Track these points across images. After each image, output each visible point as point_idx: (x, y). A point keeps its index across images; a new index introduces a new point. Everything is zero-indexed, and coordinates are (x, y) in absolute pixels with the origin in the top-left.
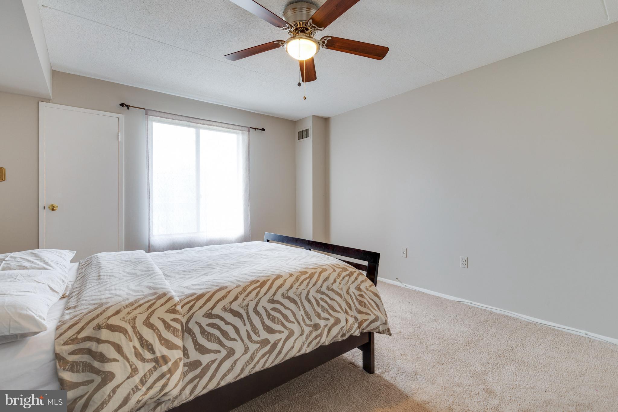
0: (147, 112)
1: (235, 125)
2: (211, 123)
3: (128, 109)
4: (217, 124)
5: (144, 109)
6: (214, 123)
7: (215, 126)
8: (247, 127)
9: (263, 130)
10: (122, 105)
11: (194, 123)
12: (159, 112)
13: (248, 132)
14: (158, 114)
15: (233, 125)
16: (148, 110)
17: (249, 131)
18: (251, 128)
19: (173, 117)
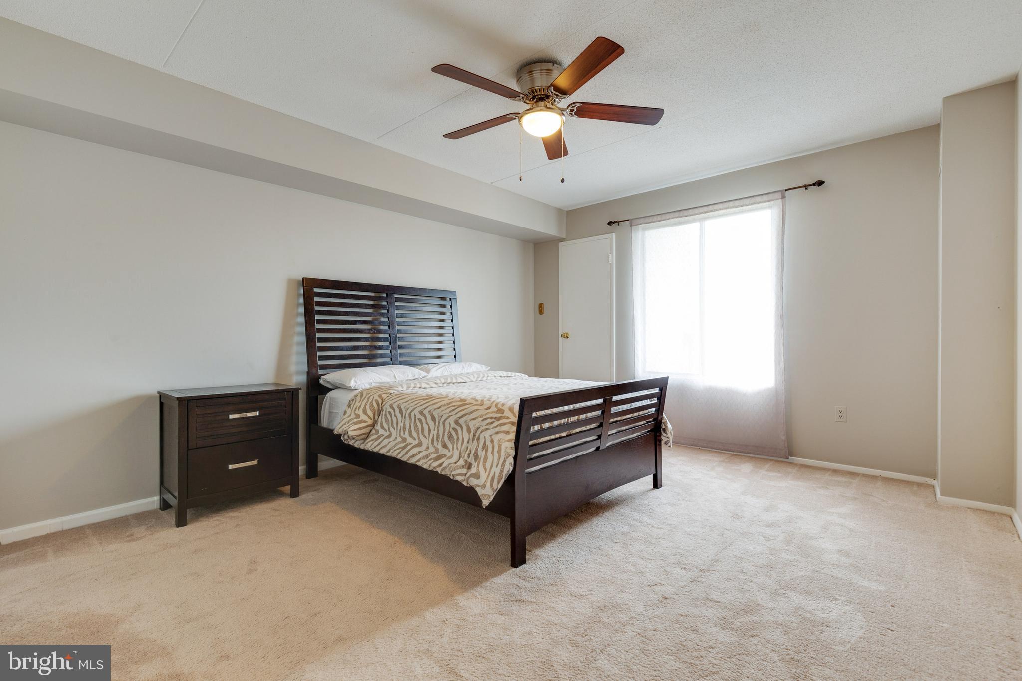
0: (631, 222)
1: (753, 196)
2: (710, 207)
3: (619, 225)
4: (721, 206)
5: (628, 220)
6: (716, 207)
7: (717, 210)
8: (778, 191)
9: (820, 183)
10: (610, 223)
11: (686, 216)
12: (643, 217)
13: (781, 200)
14: (642, 220)
15: (750, 197)
16: (632, 219)
17: (784, 197)
18: (786, 190)
19: (659, 218)
